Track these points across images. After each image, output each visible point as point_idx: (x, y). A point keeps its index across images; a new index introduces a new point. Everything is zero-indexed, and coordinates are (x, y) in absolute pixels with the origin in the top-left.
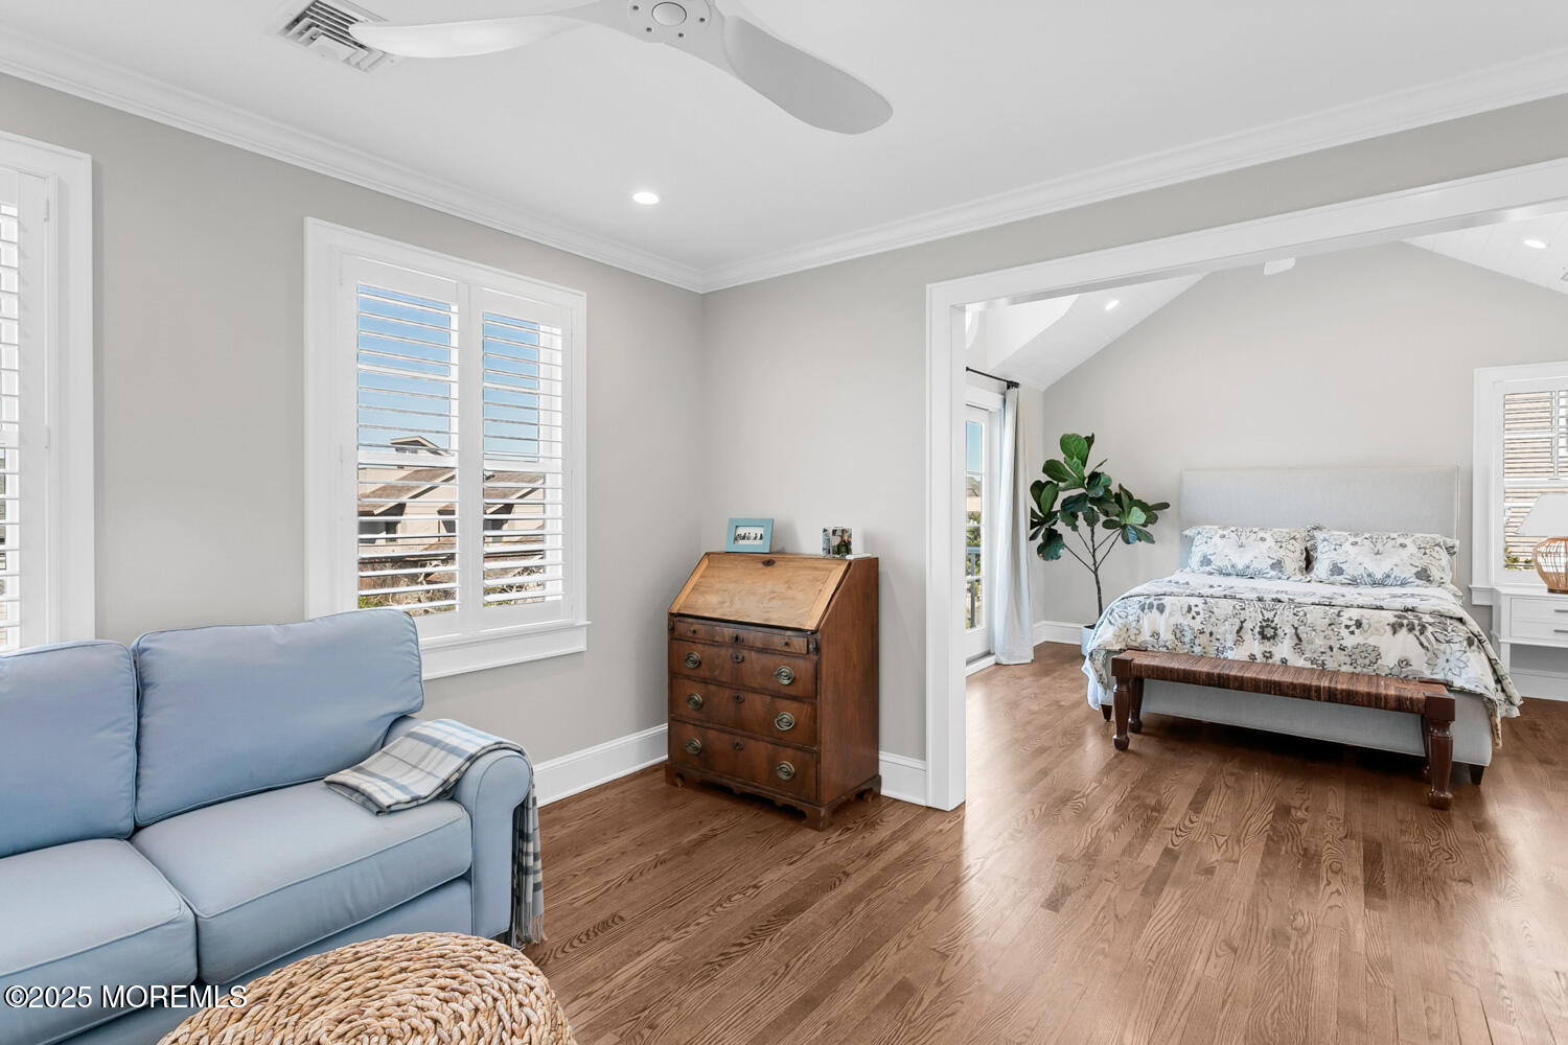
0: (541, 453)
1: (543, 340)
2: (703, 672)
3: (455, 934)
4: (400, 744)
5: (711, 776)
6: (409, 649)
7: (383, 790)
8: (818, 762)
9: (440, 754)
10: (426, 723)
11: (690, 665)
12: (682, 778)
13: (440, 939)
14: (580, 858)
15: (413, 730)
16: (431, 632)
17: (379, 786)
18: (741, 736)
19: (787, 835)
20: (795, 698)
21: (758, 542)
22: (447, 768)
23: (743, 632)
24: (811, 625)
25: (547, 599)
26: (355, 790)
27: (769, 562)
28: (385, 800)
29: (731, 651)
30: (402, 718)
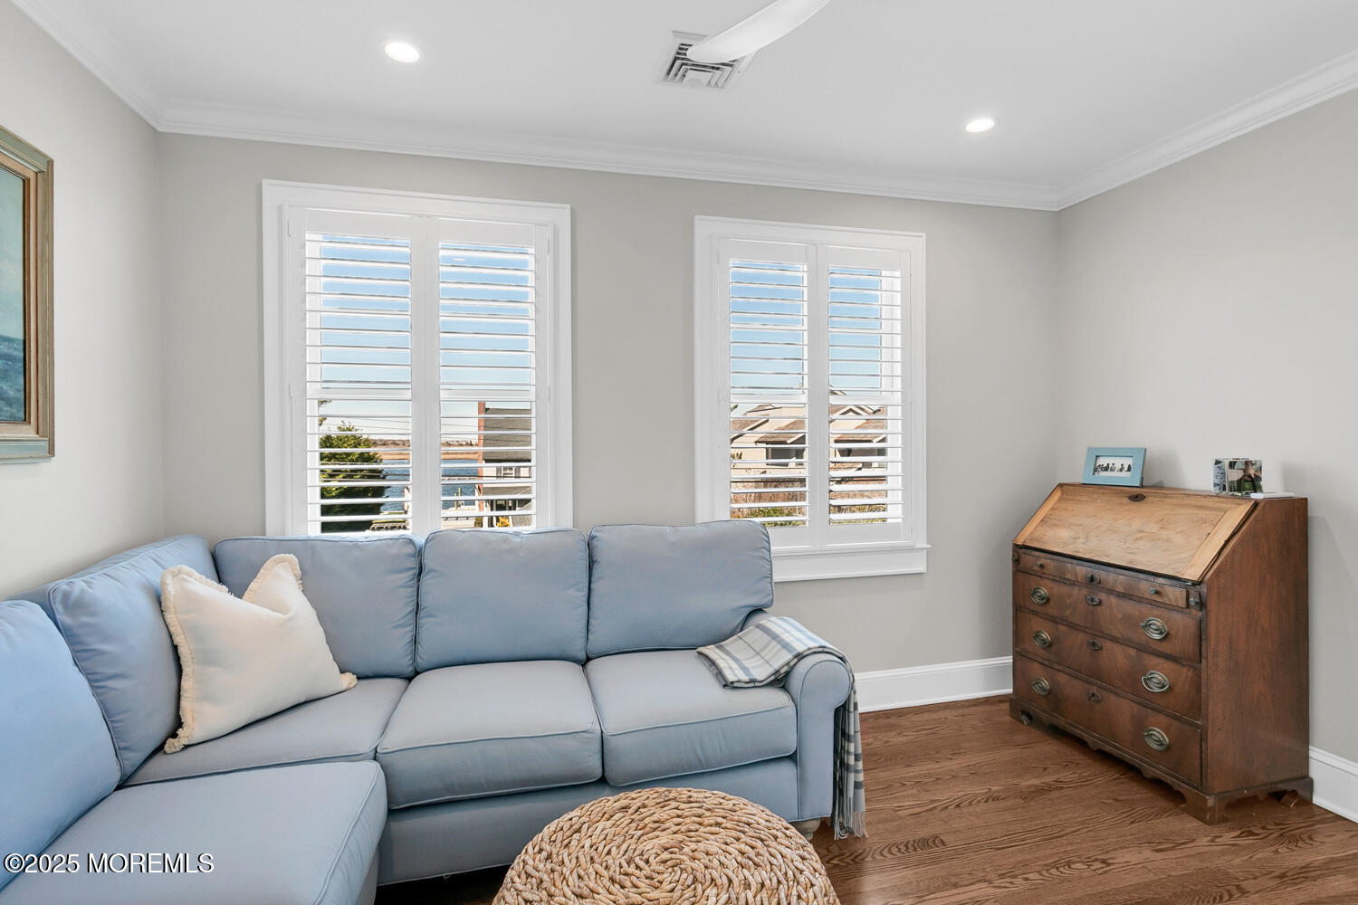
0: (883, 388)
1: (885, 283)
2: (1051, 610)
3: (762, 808)
4: (751, 633)
5: (1062, 722)
6: (761, 554)
7: (731, 669)
8: (1203, 739)
9: (776, 646)
10: (773, 619)
11: (1036, 600)
12: (1030, 717)
13: (751, 809)
14: (910, 769)
15: (761, 622)
16: (780, 542)
17: (728, 664)
18: (1099, 687)
19: (1159, 815)
20: (1168, 657)
21: (1124, 474)
22: (780, 660)
23: (1100, 573)
24: (1193, 574)
25: (889, 521)
26: (713, 663)
27: (1137, 496)
28: (731, 677)
29: (1084, 591)
30: (757, 610)
